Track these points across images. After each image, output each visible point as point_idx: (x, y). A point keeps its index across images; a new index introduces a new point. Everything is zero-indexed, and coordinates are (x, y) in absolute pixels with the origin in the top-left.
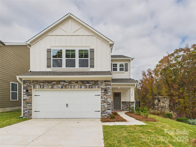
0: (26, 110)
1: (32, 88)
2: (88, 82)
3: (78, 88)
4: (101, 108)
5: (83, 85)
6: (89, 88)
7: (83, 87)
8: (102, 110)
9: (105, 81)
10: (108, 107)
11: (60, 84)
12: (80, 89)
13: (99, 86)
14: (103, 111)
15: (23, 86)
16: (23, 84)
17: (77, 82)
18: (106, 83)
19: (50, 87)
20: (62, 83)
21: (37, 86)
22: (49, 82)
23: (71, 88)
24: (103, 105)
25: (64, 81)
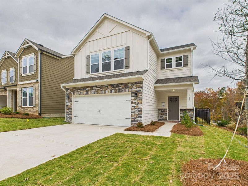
0: (68, 115)
1: (72, 95)
2: (118, 85)
3: (109, 93)
4: (132, 114)
5: (112, 89)
6: (119, 92)
7: (113, 91)
8: (132, 117)
9: (136, 83)
10: (139, 114)
11: (93, 90)
12: (110, 94)
13: (129, 89)
14: (133, 119)
15: (67, 94)
16: (67, 91)
17: (107, 86)
18: (137, 85)
19: (85, 93)
20: (94, 88)
21: (76, 93)
22: (84, 88)
23: (102, 93)
24: (133, 111)
25: (96, 86)
